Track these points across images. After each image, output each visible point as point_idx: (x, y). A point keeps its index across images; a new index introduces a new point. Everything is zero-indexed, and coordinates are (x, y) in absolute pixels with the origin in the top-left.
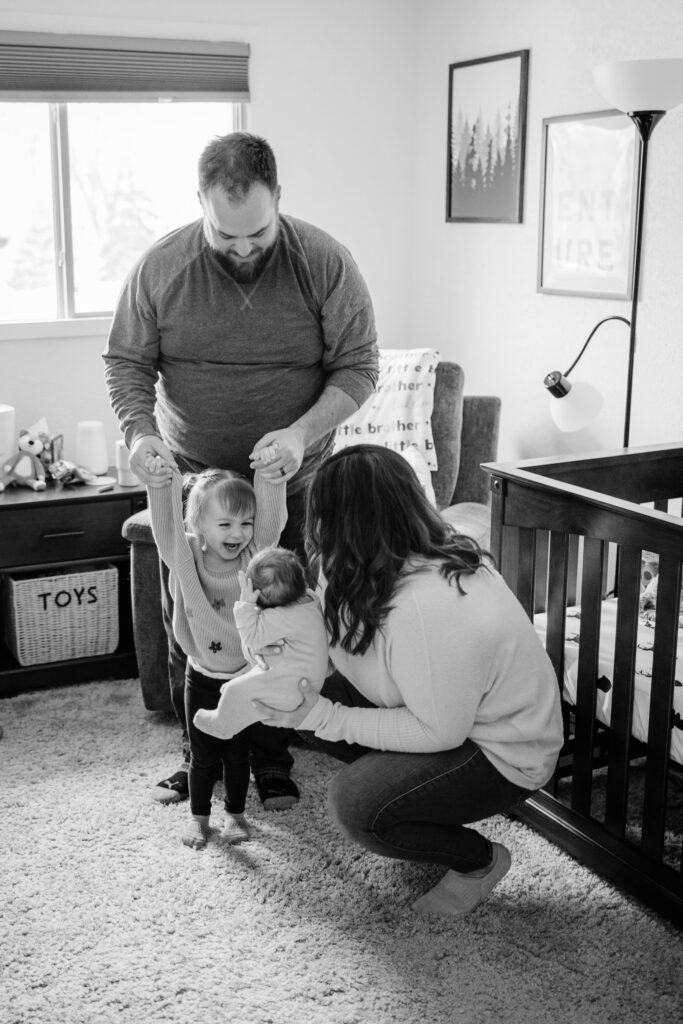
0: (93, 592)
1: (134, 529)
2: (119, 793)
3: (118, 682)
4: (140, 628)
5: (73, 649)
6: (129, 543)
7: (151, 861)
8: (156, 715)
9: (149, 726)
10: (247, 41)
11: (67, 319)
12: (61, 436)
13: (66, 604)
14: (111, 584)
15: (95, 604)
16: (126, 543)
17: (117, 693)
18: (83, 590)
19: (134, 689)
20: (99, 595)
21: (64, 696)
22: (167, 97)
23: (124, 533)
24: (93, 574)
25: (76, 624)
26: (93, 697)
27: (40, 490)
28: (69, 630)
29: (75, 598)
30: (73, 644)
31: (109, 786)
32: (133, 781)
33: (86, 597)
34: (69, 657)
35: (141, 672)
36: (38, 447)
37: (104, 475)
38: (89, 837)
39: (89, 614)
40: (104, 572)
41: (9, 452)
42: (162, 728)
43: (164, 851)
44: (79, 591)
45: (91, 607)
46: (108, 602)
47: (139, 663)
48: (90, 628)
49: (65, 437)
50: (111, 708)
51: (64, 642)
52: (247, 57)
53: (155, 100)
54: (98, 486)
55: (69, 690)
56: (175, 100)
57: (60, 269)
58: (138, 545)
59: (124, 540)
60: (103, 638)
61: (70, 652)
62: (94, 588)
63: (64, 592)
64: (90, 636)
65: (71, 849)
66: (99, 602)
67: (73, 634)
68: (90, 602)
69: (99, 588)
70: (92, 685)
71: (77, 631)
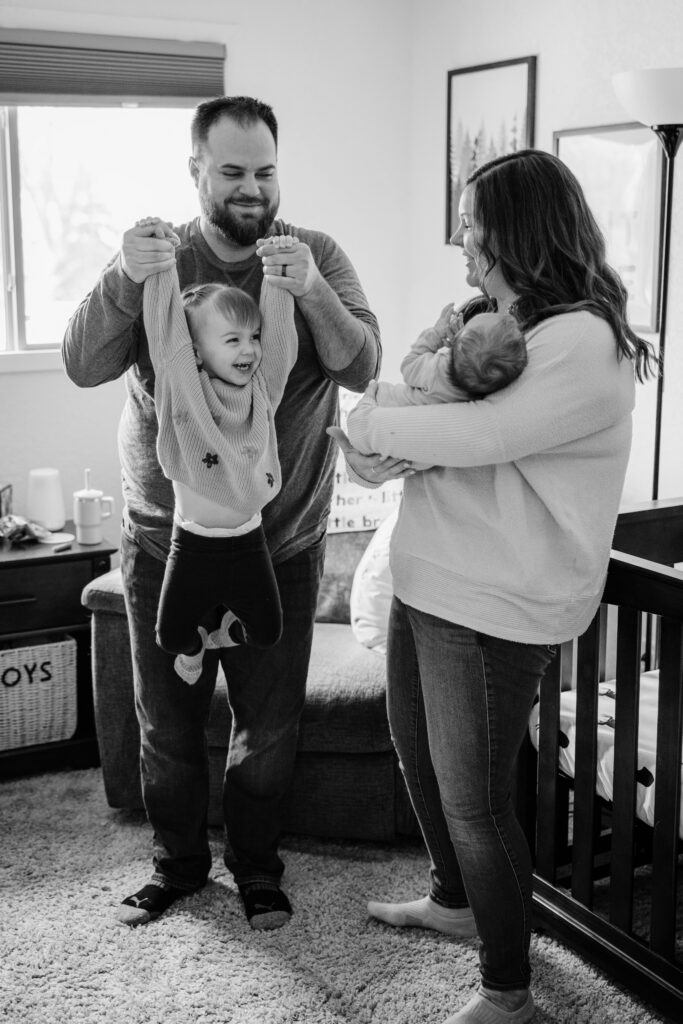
0: (47, 668)
1: (97, 596)
2: (77, 914)
3: (76, 773)
4: (101, 711)
5: (23, 736)
6: (90, 612)
7: (116, 1001)
8: (121, 813)
9: (113, 827)
10: (223, 40)
11: (17, 351)
12: (9, 487)
13: (15, 683)
14: (68, 658)
15: (49, 682)
16: (85, 613)
17: (75, 787)
18: (35, 666)
19: (94, 782)
20: (54, 672)
21: (11, 792)
22: (131, 102)
23: (84, 601)
24: (46, 647)
25: (27, 706)
26: (46, 792)
28: (18, 713)
29: (25, 676)
30: (23, 729)
31: (65, 905)
32: (94, 897)
33: (39, 674)
34: (18, 746)
35: (104, 763)
37: (60, 531)
38: (41, 972)
39: (42, 694)
40: (60, 644)
42: (128, 829)
43: (131, 988)
44: (30, 667)
45: (43, 686)
46: (65, 680)
47: (102, 753)
48: (43, 711)
49: (14, 488)
50: (68, 805)
51: (13, 728)
52: (223, 59)
53: (119, 104)
54: (55, 543)
55: (18, 785)
56: (141, 105)
57: (9, 294)
58: (100, 615)
59: (84, 607)
60: (58, 721)
61: (19, 739)
62: (48, 663)
63: (12, 669)
64: (43, 720)
65: (18, 989)
66: (55, 679)
67: (22, 717)
68: (43, 680)
69: (54, 663)
70: (45, 778)
71: (28, 714)
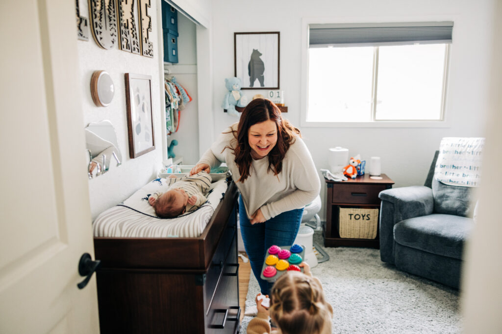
0: (369, 216)
1: (383, 195)
2: (363, 288)
3: (375, 250)
4: (381, 231)
5: (359, 235)
6: (381, 200)
7: (367, 315)
8: (386, 264)
9: (382, 267)
10: (453, 21)
11: (373, 121)
12: (365, 161)
13: (358, 219)
14: (376, 214)
15: (369, 221)
16: (379, 200)
17: (373, 253)
18: (365, 215)
19: (378, 252)
20: (371, 218)
21: (353, 251)
22: (417, 43)
23: (379, 196)
24: (369, 210)
25: (361, 226)
26: (364, 253)
27: (354, 179)
28: (358, 228)
29: (362, 217)
30: (360, 233)
31: (360, 285)
32: (370, 285)
33: (366, 218)
34: (358, 238)
35: (381, 247)
36: (356, 164)
37: (379, 176)
38: (347, 301)
39: (366, 224)
40: (373, 210)
41: (346, 165)
42: (386, 269)
43: (373, 313)
44: (363, 215)
45: (367, 221)
46: (374, 221)
47: (380, 244)
48: (366, 229)
49: (366, 162)
50: (370, 258)
51: (356, 232)
52: (452, 26)
53: (413, 44)
54: (376, 179)
55: (357, 249)
56: (420, 44)
57: (372, 104)
58: (384, 201)
59: (379, 199)
60: (371, 233)
61: (358, 236)
62: (369, 215)
63: (358, 215)
64: (366, 232)
65: (339, 303)
66: (371, 220)
67: (360, 230)
68: (367, 220)
69: (371, 215)
70: (365, 249)
71: (361, 229)
